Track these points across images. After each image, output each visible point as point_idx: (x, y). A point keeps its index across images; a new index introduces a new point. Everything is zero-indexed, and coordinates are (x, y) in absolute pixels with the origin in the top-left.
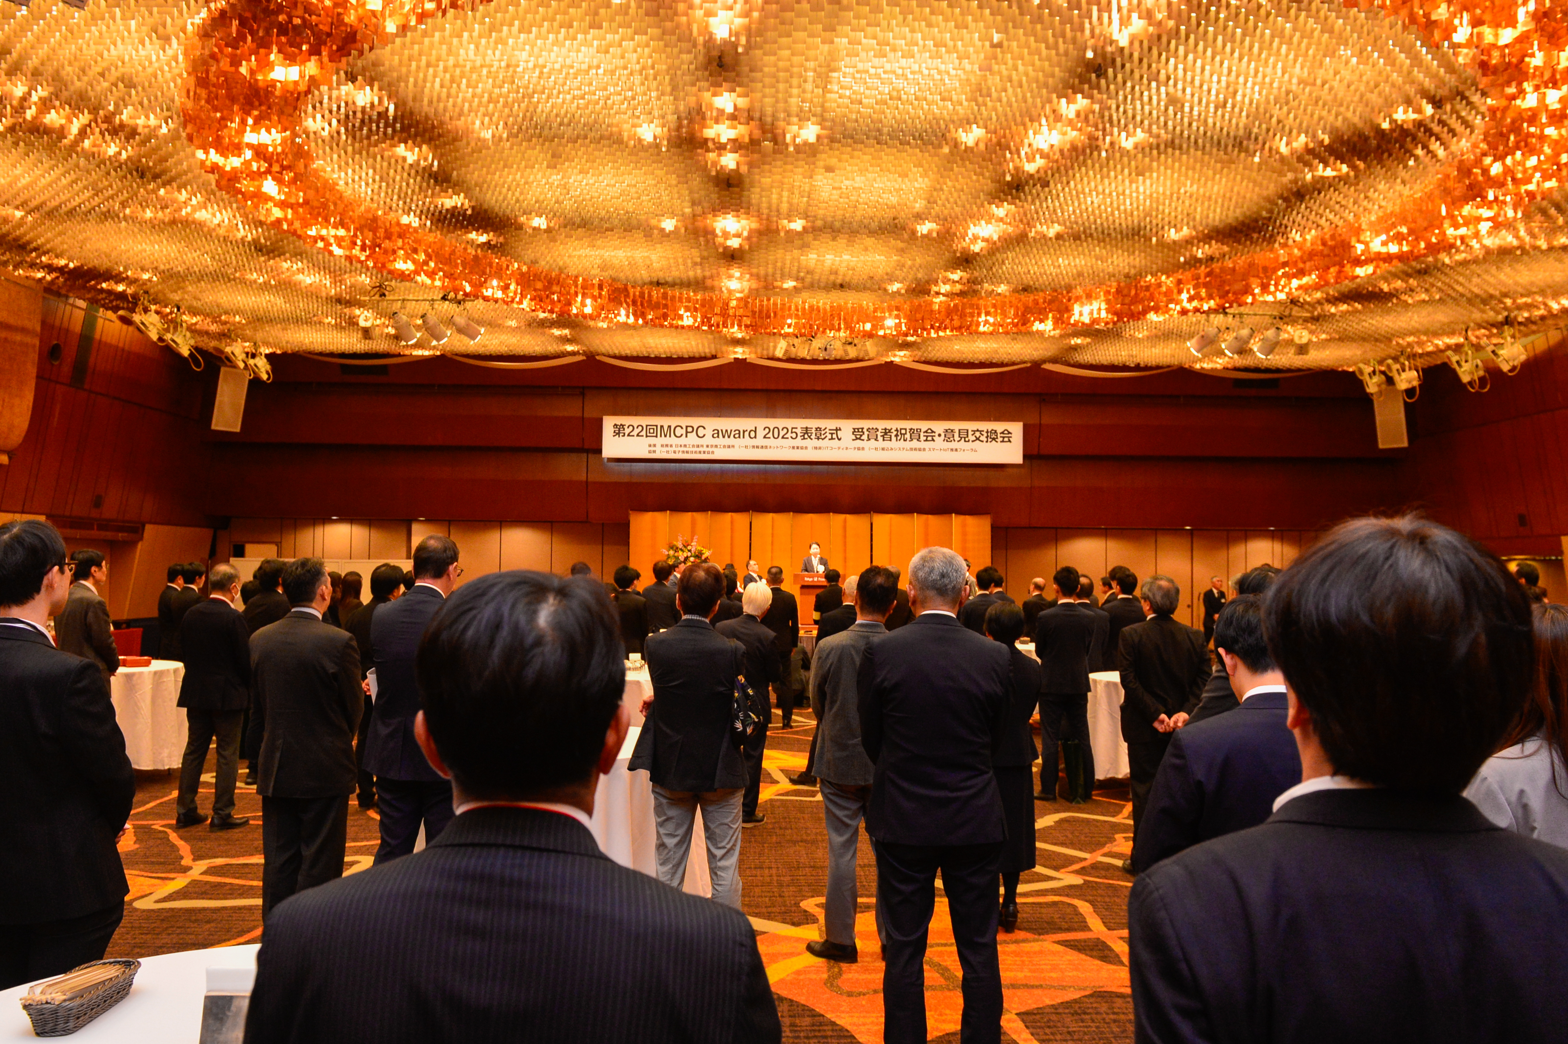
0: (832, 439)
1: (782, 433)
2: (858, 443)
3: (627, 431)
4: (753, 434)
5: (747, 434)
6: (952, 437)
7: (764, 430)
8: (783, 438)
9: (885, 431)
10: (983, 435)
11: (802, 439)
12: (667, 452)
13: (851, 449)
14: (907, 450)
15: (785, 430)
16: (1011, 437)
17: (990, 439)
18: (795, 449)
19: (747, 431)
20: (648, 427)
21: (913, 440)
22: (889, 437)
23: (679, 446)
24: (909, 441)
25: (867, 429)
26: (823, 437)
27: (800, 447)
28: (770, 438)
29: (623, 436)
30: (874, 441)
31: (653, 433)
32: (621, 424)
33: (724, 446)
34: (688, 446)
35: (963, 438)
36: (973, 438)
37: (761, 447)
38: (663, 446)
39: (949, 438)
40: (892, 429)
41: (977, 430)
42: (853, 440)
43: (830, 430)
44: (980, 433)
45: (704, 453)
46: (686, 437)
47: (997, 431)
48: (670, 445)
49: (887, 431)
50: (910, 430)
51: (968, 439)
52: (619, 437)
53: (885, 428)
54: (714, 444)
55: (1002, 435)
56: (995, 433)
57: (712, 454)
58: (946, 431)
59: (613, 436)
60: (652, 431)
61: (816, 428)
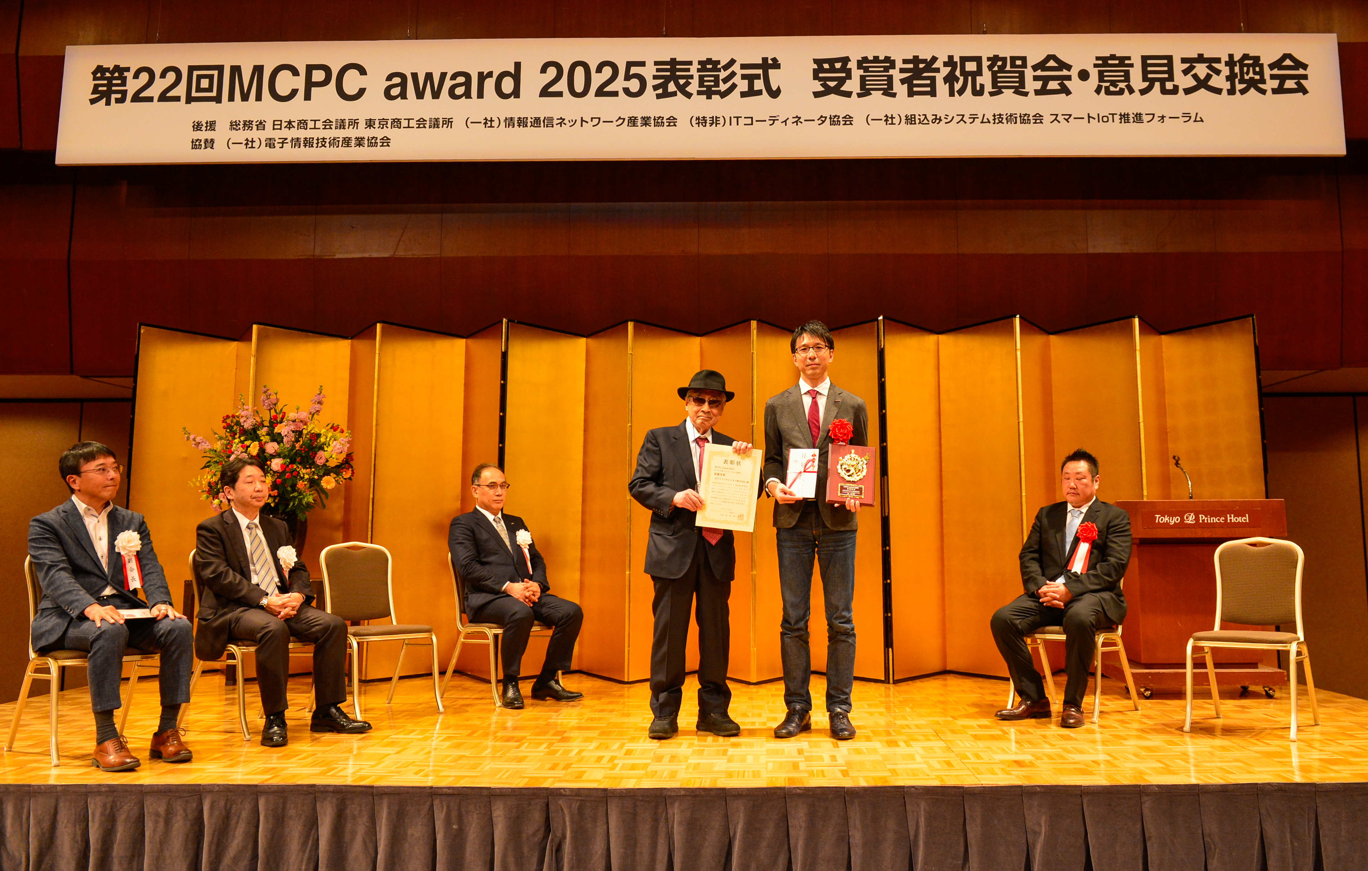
0: (751, 92)
1: (597, 80)
2: (833, 105)
3: (132, 86)
4: (508, 85)
5: (490, 84)
6: (1123, 78)
7: (544, 70)
8: (600, 92)
9: (916, 66)
10: (1218, 72)
11: (659, 96)
12: (247, 144)
13: (814, 120)
14: (985, 120)
15: (608, 72)
16: (1305, 77)
17: (1240, 83)
18: (639, 124)
19: (490, 74)
20: (195, 73)
21: (1003, 90)
22: (928, 82)
23: (284, 124)
24: (989, 93)
25: (858, 61)
26: (723, 87)
27: (655, 119)
28: (559, 94)
29: (118, 101)
30: (882, 94)
31: (210, 89)
32: (115, 66)
33: (421, 123)
34: (311, 125)
35: (1156, 83)
36: (1189, 82)
37: (533, 120)
38: (236, 125)
39: (1114, 84)
40: (934, 59)
41: (1196, 56)
42: (817, 95)
43: (743, 67)
44: (1207, 67)
45: (358, 145)
46: (308, 97)
47: (1260, 60)
48: (258, 123)
49: (921, 66)
50: (990, 62)
51: (1174, 85)
52: (108, 103)
53: (914, 56)
54: (390, 116)
55: (1276, 72)
56: (1254, 65)
57: (382, 146)
58: (1103, 62)
59: (90, 100)
60: (205, 83)
61: (700, 63)
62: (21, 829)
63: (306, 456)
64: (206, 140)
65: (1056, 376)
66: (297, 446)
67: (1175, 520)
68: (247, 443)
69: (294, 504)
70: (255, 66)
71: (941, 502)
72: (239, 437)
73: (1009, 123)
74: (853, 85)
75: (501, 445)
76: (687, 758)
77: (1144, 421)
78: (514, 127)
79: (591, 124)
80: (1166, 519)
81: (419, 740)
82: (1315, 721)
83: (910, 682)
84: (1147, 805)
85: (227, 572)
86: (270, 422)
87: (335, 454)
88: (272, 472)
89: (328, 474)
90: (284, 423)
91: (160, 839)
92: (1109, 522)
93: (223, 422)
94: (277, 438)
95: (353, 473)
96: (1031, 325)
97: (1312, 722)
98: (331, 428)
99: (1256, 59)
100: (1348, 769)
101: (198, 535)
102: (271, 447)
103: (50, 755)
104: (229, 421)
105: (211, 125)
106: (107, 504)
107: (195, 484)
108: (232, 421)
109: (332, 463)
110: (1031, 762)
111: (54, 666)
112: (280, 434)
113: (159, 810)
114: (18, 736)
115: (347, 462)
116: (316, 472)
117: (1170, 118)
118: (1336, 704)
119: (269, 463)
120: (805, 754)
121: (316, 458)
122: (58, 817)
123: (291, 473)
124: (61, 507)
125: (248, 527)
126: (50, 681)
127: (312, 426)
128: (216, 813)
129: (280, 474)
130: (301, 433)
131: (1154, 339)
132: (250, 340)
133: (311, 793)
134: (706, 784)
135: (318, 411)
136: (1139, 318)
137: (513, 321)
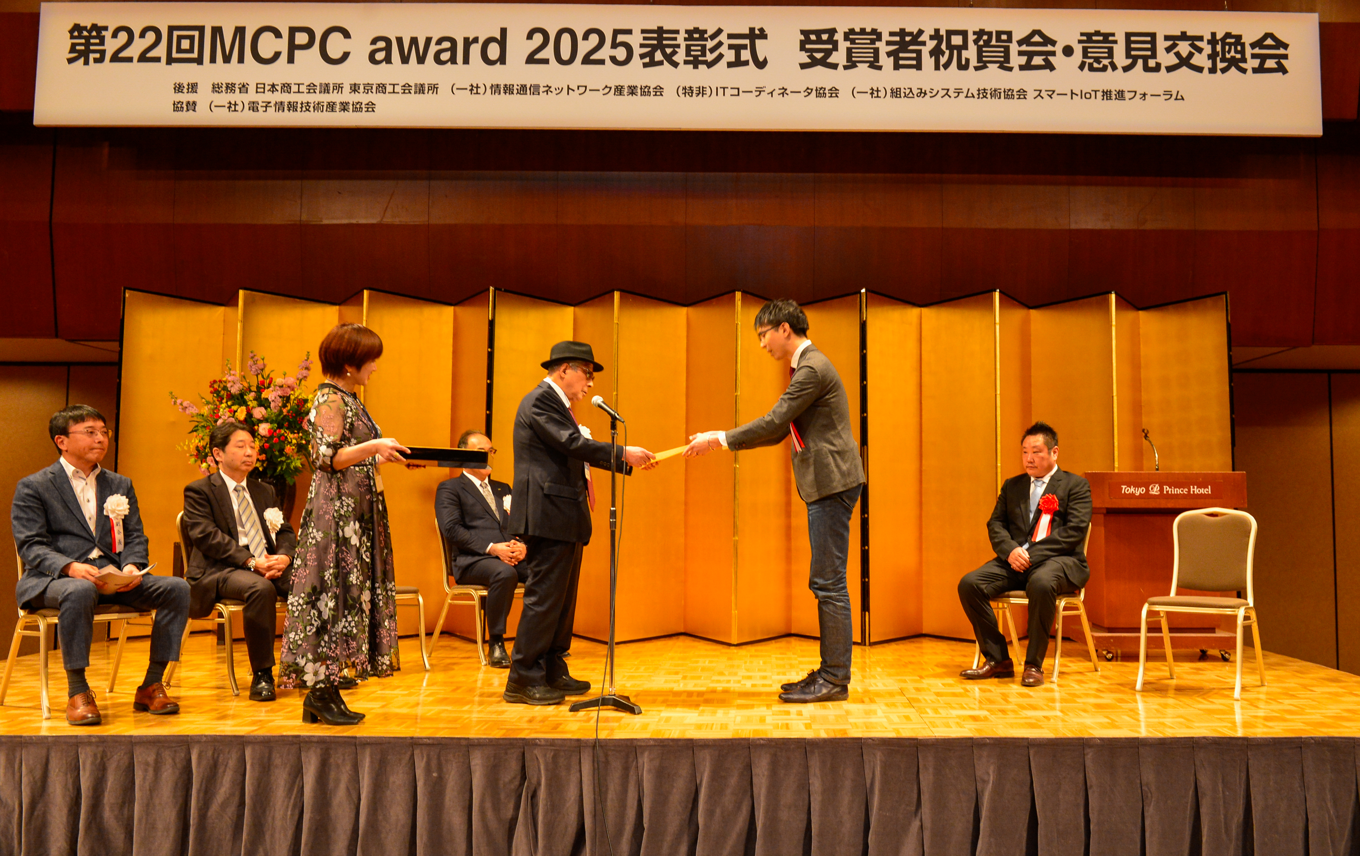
0: (738, 63)
1: (584, 47)
2: (820, 77)
3: (111, 45)
4: (494, 51)
5: (475, 50)
6: (1106, 55)
7: (530, 36)
8: (587, 60)
9: (903, 39)
10: (1200, 50)
11: (645, 65)
12: (229, 107)
13: (800, 92)
14: (970, 95)
15: (594, 39)
16: (1285, 57)
17: (1221, 62)
18: (625, 93)
19: (476, 40)
20: (176, 33)
21: (988, 65)
22: (914, 55)
24: (974, 67)
25: (845, 33)
26: (710, 57)
27: (641, 89)
28: (546, 61)
29: (96, 61)
30: (868, 67)
31: (191, 50)
32: (93, 24)
33: (406, 89)
34: (295, 88)
35: (1139, 60)
36: (1170, 59)
37: (519, 88)
38: (219, 88)
39: (1097, 60)
40: (921, 32)
41: (1180, 34)
42: (803, 66)
43: (730, 36)
44: (1190, 45)
45: (342, 109)
46: (291, 60)
47: (1241, 39)
48: (241, 86)
49: (908, 39)
50: (976, 37)
51: (1157, 63)
52: (86, 63)
53: (900, 29)
54: (375, 81)
55: (1257, 51)
56: (1235, 44)
57: (367, 111)
58: (1088, 37)
59: (68, 59)
60: (185, 44)
61: (687, 32)
62: (14, 777)
63: (293, 421)
64: (188, 103)
65: (1035, 350)
66: (285, 411)
67: (1140, 491)
68: (234, 408)
69: (282, 468)
70: (236, 27)
71: (921, 472)
72: (227, 402)
73: (993, 98)
74: (839, 57)
75: (488, 412)
77: (1117, 395)
78: (500, 93)
79: (577, 92)
80: (1132, 490)
81: (404, 695)
83: (885, 645)
84: (1090, 756)
85: (216, 533)
86: (257, 387)
90: (271, 389)
91: (150, 787)
92: (1070, 490)
93: (210, 386)
94: (264, 403)
96: (1011, 299)
97: (1259, 683)
99: (1239, 38)
101: (186, 496)
102: (259, 412)
103: (42, 710)
104: (216, 386)
105: (193, 88)
106: (95, 466)
107: (182, 448)
108: (219, 386)
110: (985, 717)
111: (41, 624)
112: (267, 399)
113: (149, 760)
114: (9, 691)
117: (1151, 95)
118: (1285, 668)
119: (256, 427)
122: (50, 767)
123: (279, 438)
124: (49, 469)
125: (235, 490)
126: (38, 639)
127: (299, 391)
128: (204, 762)
129: (269, 439)
130: (288, 398)
131: (1131, 315)
132: (236, 305)
133: (296, 743)
134: (675, 735)
135: (305, 377)
136: (1116, 293)
137: (500, 290)
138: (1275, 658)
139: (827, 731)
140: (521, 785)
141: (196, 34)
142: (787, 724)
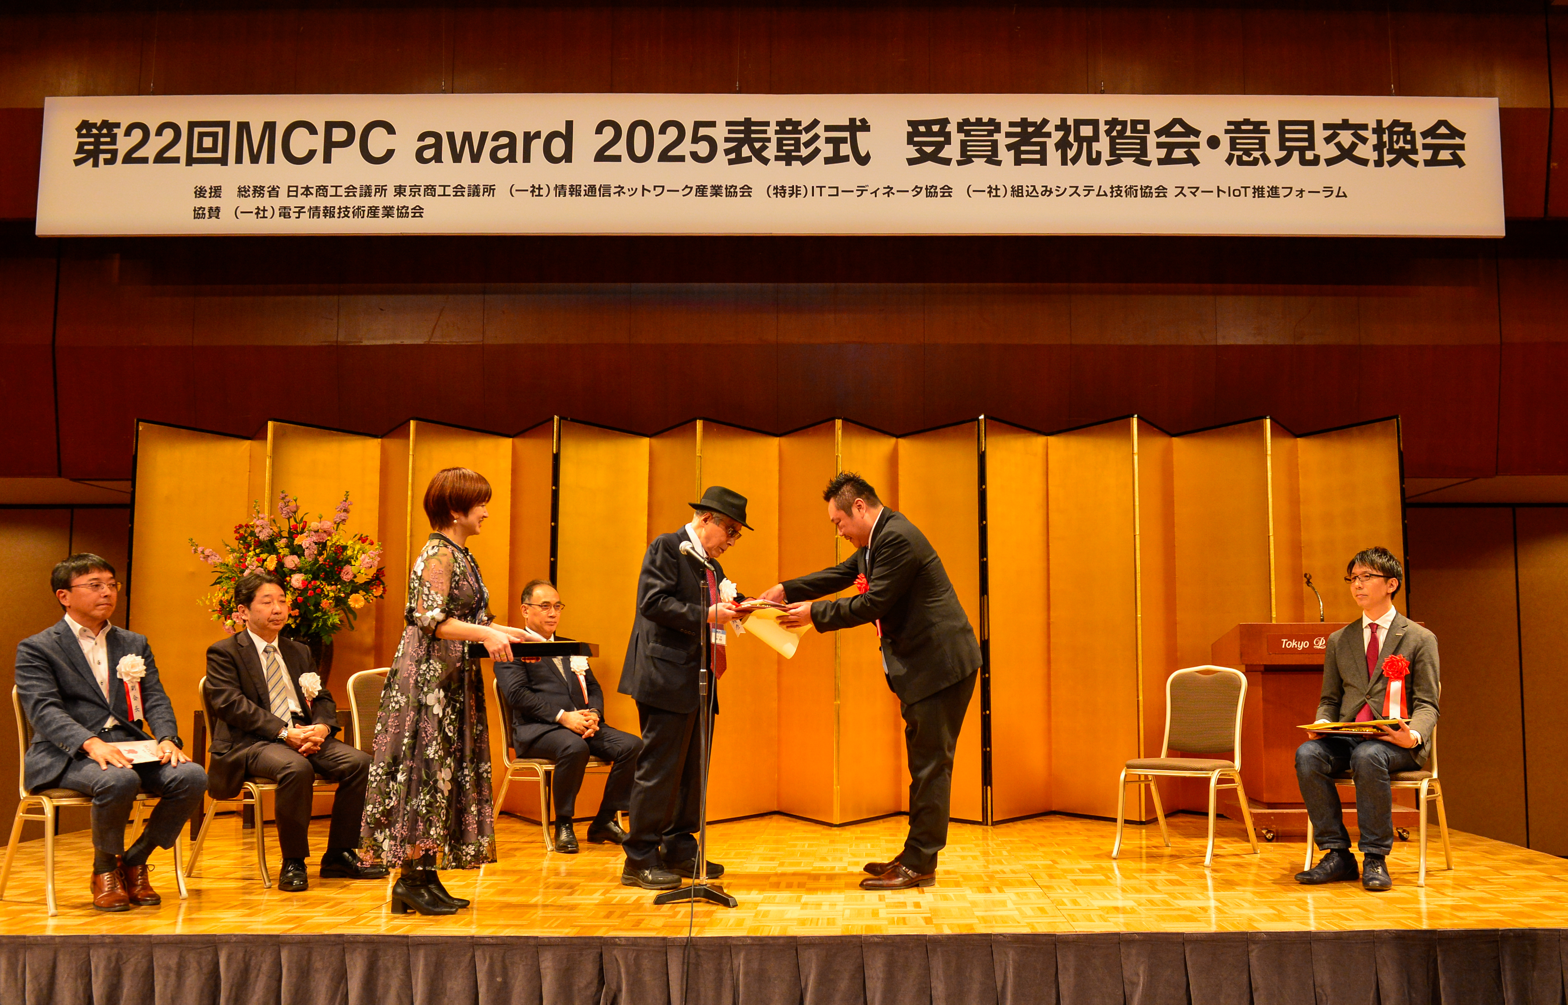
0: (836, 158)
1: (661, 142)
2: (930, 173)
3: (124, 145)
4: (558, 147)
5: (537, 146)
6: (1257, 146)
7: (599, 130)
8: (664, 157)
9: (1024, 129)
10: (1364, 140)
11: (731, 162)
12: (257, 213)
13: (908, 191)
14: (1102, 193)
15: (672, 132)
16: (1462, 147)
17: (1388, 153)
18: (708, 194)
19: (538, 135)
20: (197, 130)
21: (1122, 158)
22: (1038, 148)
23: (301, 191)
24: (1106, 161)
25: (958, 123)
26: (805, 152)
27: (726, 189)
28: (617, 159)
29: (107, 162)
30: (985, 162)
31: (214, 149)
32: (103, 121)
33: (459, 191)
34: (331, 191)
35: (1295, 152)
36: (1331, 151)
37: (587, 188)
38: (245, 191)
39: (1247, 152)
40: (1045, 122)
41: (1341, 122)
42: (911, 162)
43: (828, 128)
44: (1352, 134)
45: (386, 215)
46: (327, 159)
47: (1411, 128)
48: (270, 189)
49: (1030, 130)
50: (1108, 127)
51: (1315, 155)
52: (96, 164)
53: (1021, 119)
54: (423, 182)
55: (1429, 140)
56: (1404, 133)
57: (414, 216)
58: (1236, 126)
59: (75, 161)
60: (208, 142)
61: (778, 123)
62: (16, 984)
63: (330, 571)
64: (211, 209)
65: (1178, 484)
66: (321, 559)
67: (1303, 645)
68: (263, 556)
69: (318, 625)
70: (265, 123)
71: (1049, 624)
72: (254, 550)
73: (1129, 196)
74: (952, 151)
75: (552, 559)
76: (756, 904)
77: (1274, 535)
78: (565, 196)
79: (653, 193)
80: (1293, 644)
81: (460, 887)
82: (1448, 865)
83: (1010, 824)
84: (1255, 953)
85: (241, 700)
86: (289, 532)
87: (364, 569)
88: (291, 589)
89: (357, 592)
90: (305, 534)
91: (172, 995)
93: (236, 532)
94: (297, 551)
95: (385, 590)
96: (1150, 425)
97: (1445, 866)
98: (359, 539)
99: (1408, 126)
100: (1474, 915)
101: (209, 659)
102: (291, 561)
103: (46, 904)
104: (242, 531)
106: (105, 624)
107: (204, 602)
108: (245, 531)
109: (360, 580)
110: (1132, 908)
111: (48, 804)
112: (300, 546)
113: (170, 963)
114: (9, 884)
115: (378, 578)
116: (342, 589)
117: (1309, 192)
118: (1473, 847)
119: (288, 579)
120: (887, 901)
121: (342, 573)
122: (57, 972)
123: (314, 590)
124: (52, 629)
125: (265, 651)
126: (44, 822)
127: (337, 537)
128: (234, 966)
129: (302, 592)
130: (324, 545)
131: (1287, 443)
132: (265, 438)
133: (338, 944)
134: (775, 932)
135: (344, 520)
136: (1271, 418)
137: (566, 419)
138: (1461, 837)
139: (950, 926)
140: (599, 990)
141: (220, 130)
142: (904, 919)
